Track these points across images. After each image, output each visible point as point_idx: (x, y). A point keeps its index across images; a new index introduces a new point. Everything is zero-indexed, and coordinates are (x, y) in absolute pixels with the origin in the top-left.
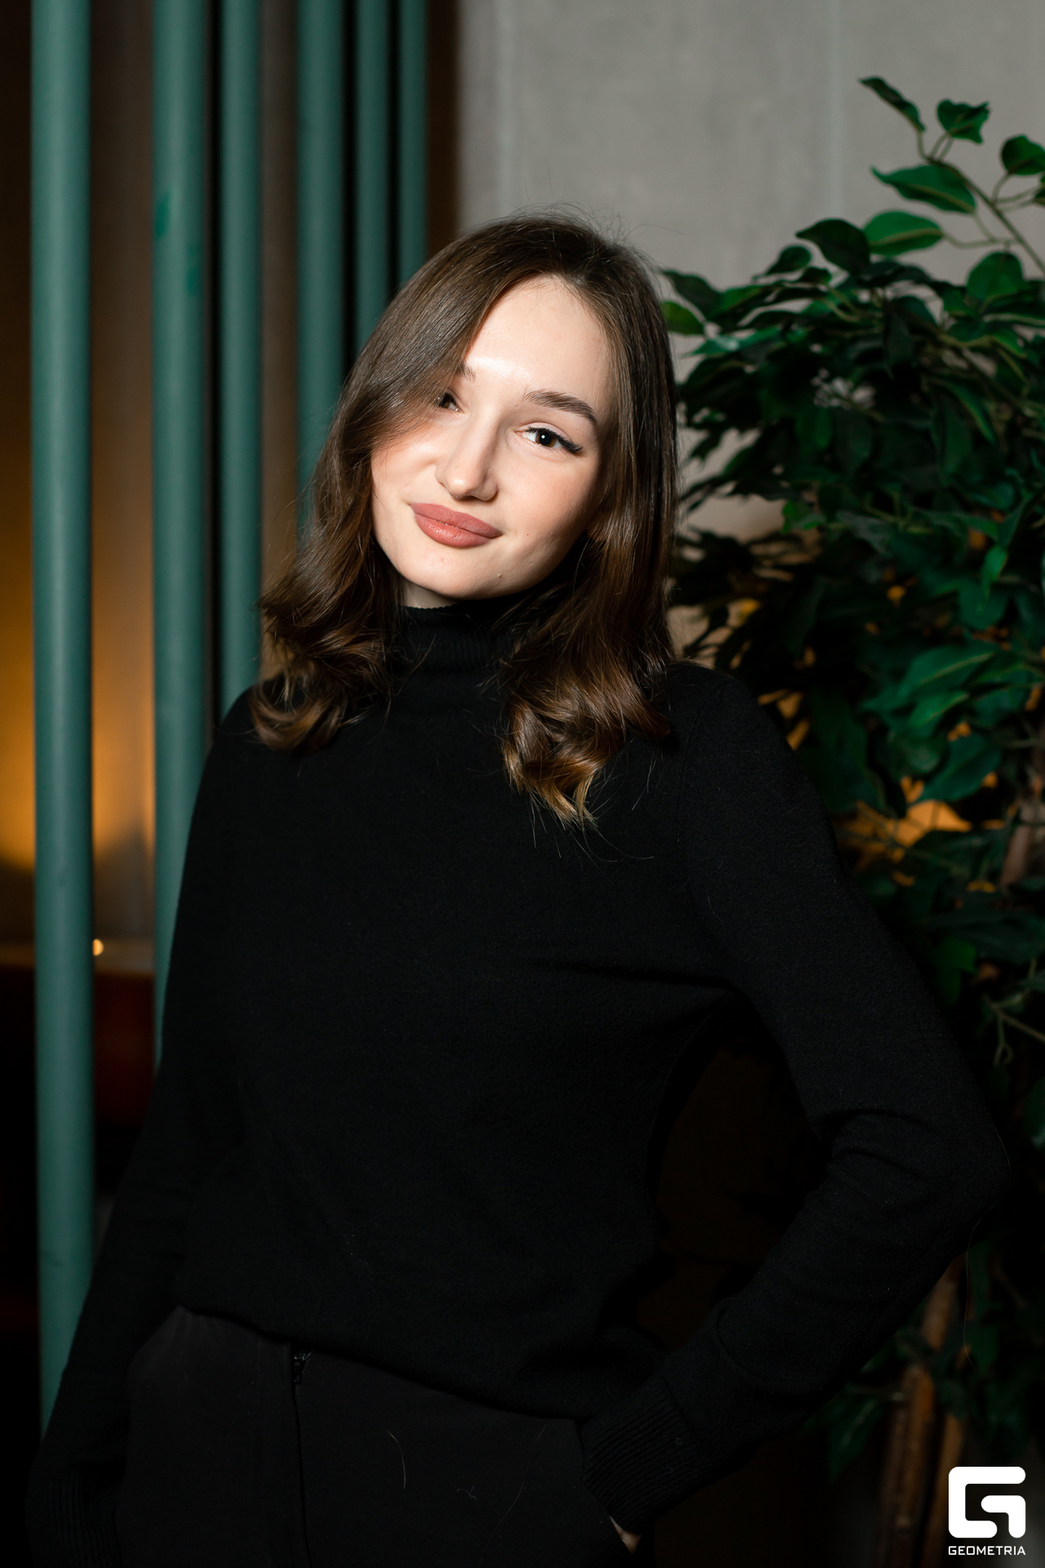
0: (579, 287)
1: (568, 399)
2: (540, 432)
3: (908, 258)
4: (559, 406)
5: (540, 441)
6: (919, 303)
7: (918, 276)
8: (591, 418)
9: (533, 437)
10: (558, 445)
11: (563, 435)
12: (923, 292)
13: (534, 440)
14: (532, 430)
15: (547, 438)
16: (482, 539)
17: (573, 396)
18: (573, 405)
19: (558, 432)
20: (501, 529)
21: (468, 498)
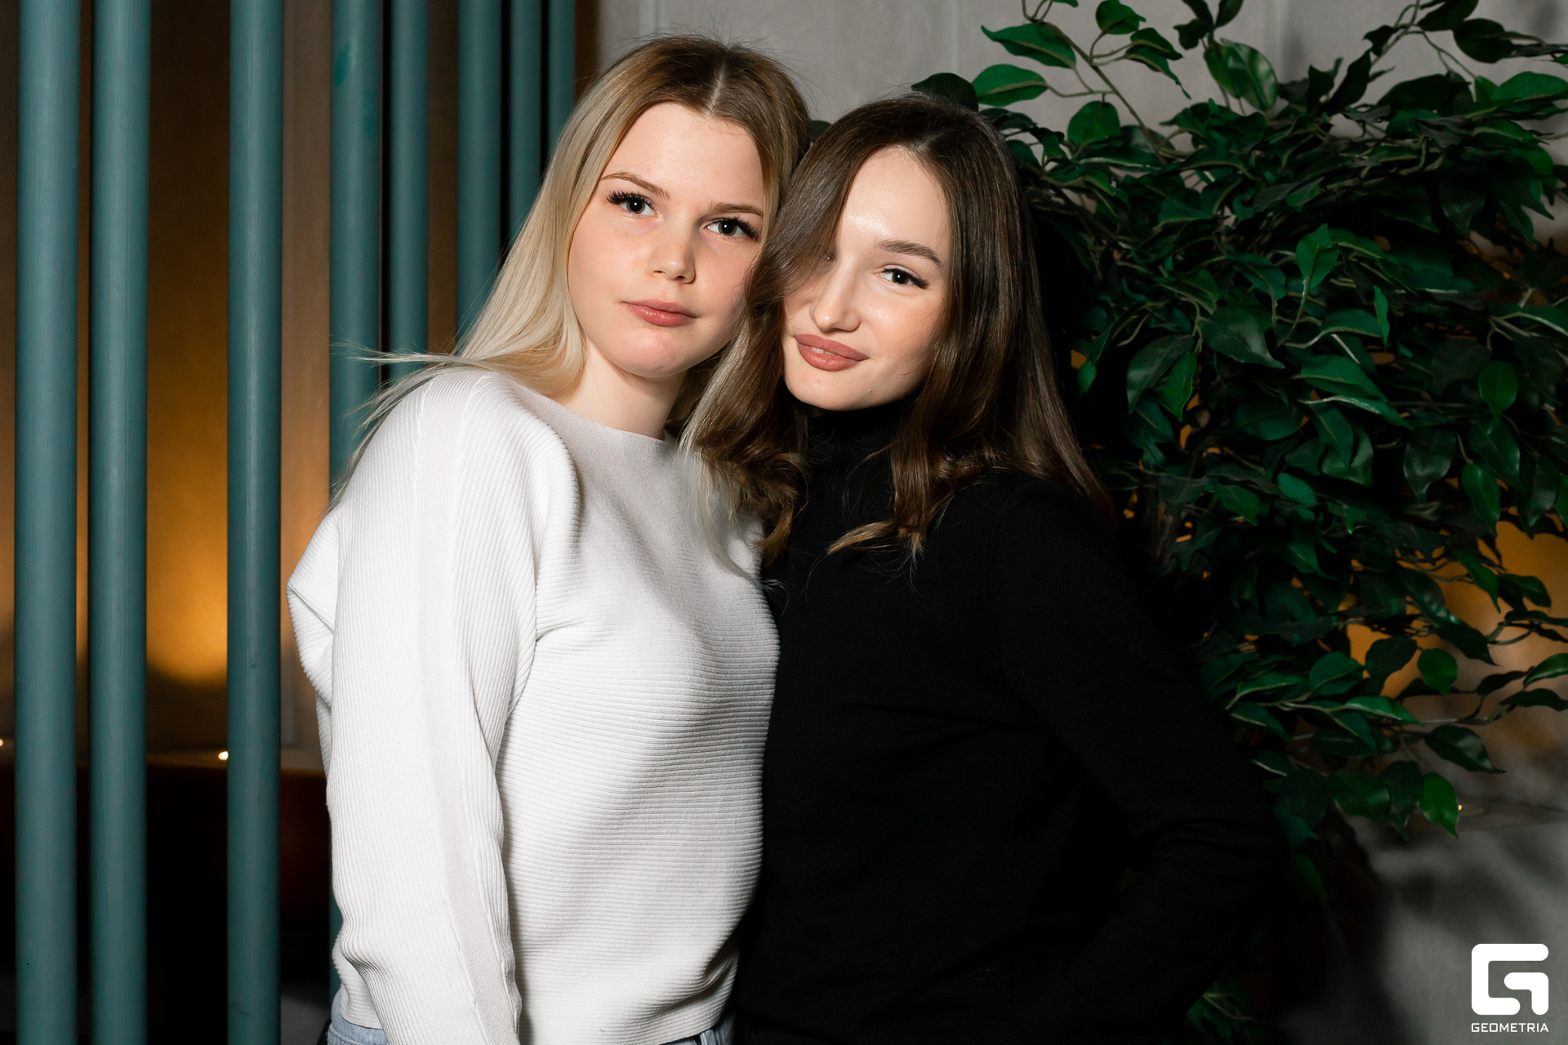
0: (919, 154)
1: (912, 245)
2: (896, 272)
3: (1014, 107)
4: (906, 251)
5: (896, 280)
6: (1026, 148)
7: (1024, 123)
8: (935, 259)
9: (890, 276)
10: (910, 282)
11: (914, 275)
12: (1027, 138)
13: (891, 279)
14: (887, 271)
15: (901, 277)
16: (851, 362)
17: (915, 242)
18: (916, 250)
19: (911, 273)
20: (867, 354)
21: (832, 330)
